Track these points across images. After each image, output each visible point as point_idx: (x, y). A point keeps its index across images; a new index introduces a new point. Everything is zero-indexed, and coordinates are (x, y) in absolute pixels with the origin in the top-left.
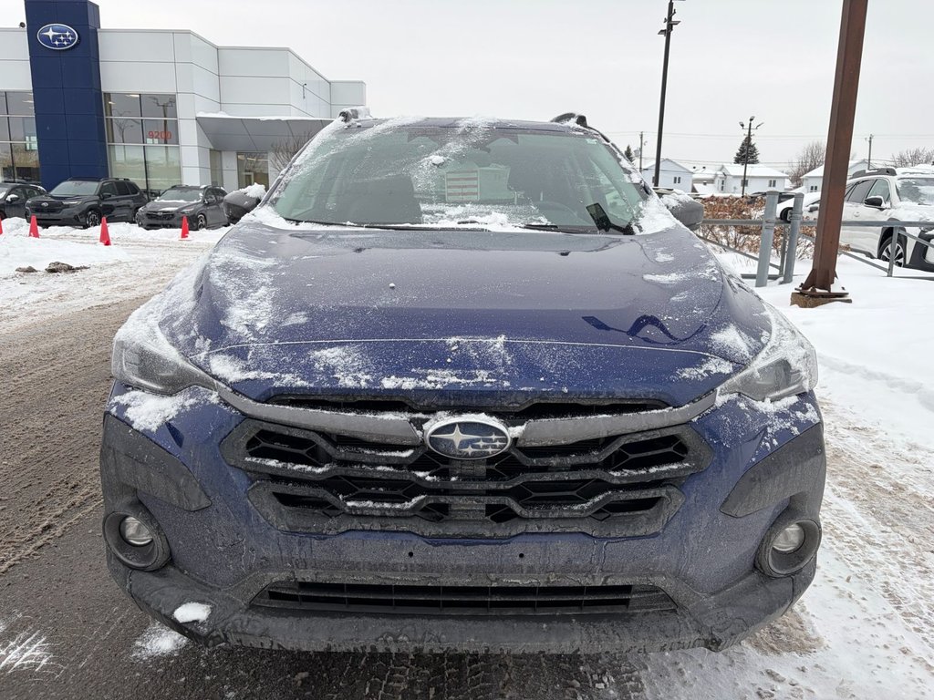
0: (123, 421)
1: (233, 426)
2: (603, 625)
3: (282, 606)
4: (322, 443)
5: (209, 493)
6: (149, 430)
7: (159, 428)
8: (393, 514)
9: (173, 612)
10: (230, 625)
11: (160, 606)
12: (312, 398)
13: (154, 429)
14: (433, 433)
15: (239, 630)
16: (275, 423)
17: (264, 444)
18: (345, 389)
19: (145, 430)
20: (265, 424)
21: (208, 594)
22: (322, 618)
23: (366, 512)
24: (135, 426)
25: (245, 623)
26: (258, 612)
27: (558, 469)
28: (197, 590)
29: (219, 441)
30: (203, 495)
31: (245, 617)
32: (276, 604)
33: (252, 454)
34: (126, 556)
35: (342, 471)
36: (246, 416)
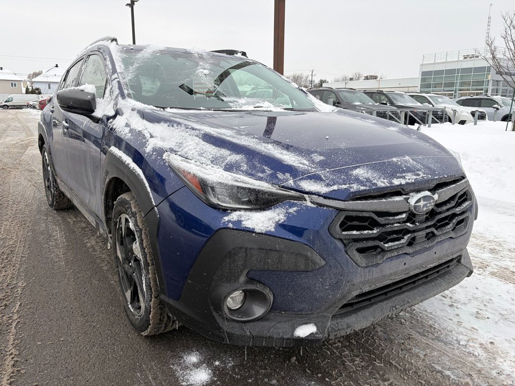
0: (244, 230)
1: (334, 216)
2: (447, 277)
3: (345, 311)
4: (376, 217)
5: (325, 256)
6: (270, 231)
7: (275, 228)
8: (401, 246)
9: (292, 335)
10: (330, 329)
11: (281, 335)
12: (367, 195)
13: (273, 230)
14: (415, 204)
15: (337, 329)
16: (355, 211)
17: (349, 223)
18: (382, 188)
19: (266, 231)
20: (350, 212)
21: (306, 319)
22: (364, 310)
23: (393, 248)
24: (257, 231)
25: (336, 325)
26: (337, 318)
27: (444, 212)
28: (297, 319)
29: (328, 226)
30: (322, 259)
31: (334, 322)
32: (349, 309)
33: (344, 230)
34: (237, 317)
35: (384, 230)
36: (340, 210)
